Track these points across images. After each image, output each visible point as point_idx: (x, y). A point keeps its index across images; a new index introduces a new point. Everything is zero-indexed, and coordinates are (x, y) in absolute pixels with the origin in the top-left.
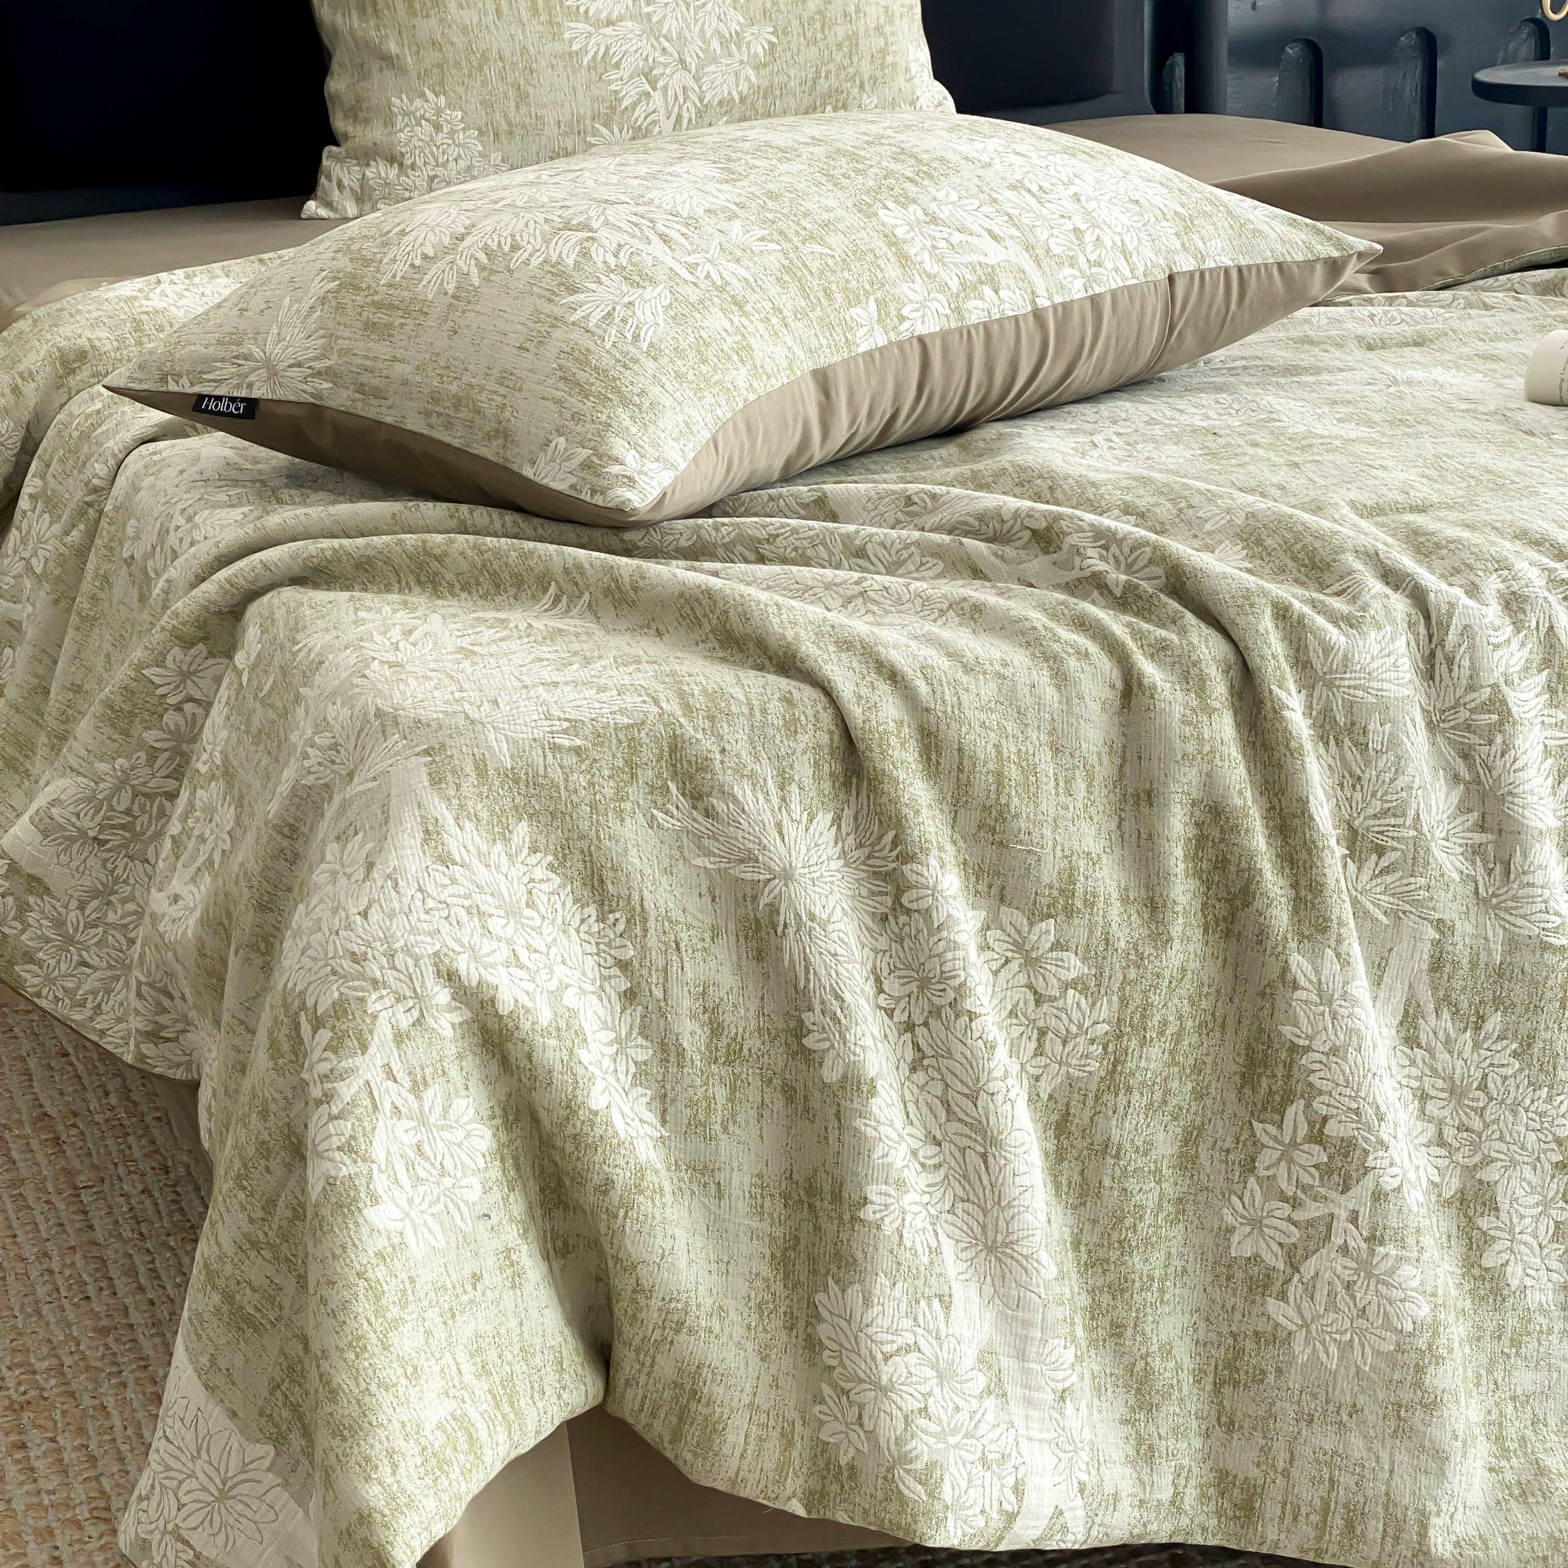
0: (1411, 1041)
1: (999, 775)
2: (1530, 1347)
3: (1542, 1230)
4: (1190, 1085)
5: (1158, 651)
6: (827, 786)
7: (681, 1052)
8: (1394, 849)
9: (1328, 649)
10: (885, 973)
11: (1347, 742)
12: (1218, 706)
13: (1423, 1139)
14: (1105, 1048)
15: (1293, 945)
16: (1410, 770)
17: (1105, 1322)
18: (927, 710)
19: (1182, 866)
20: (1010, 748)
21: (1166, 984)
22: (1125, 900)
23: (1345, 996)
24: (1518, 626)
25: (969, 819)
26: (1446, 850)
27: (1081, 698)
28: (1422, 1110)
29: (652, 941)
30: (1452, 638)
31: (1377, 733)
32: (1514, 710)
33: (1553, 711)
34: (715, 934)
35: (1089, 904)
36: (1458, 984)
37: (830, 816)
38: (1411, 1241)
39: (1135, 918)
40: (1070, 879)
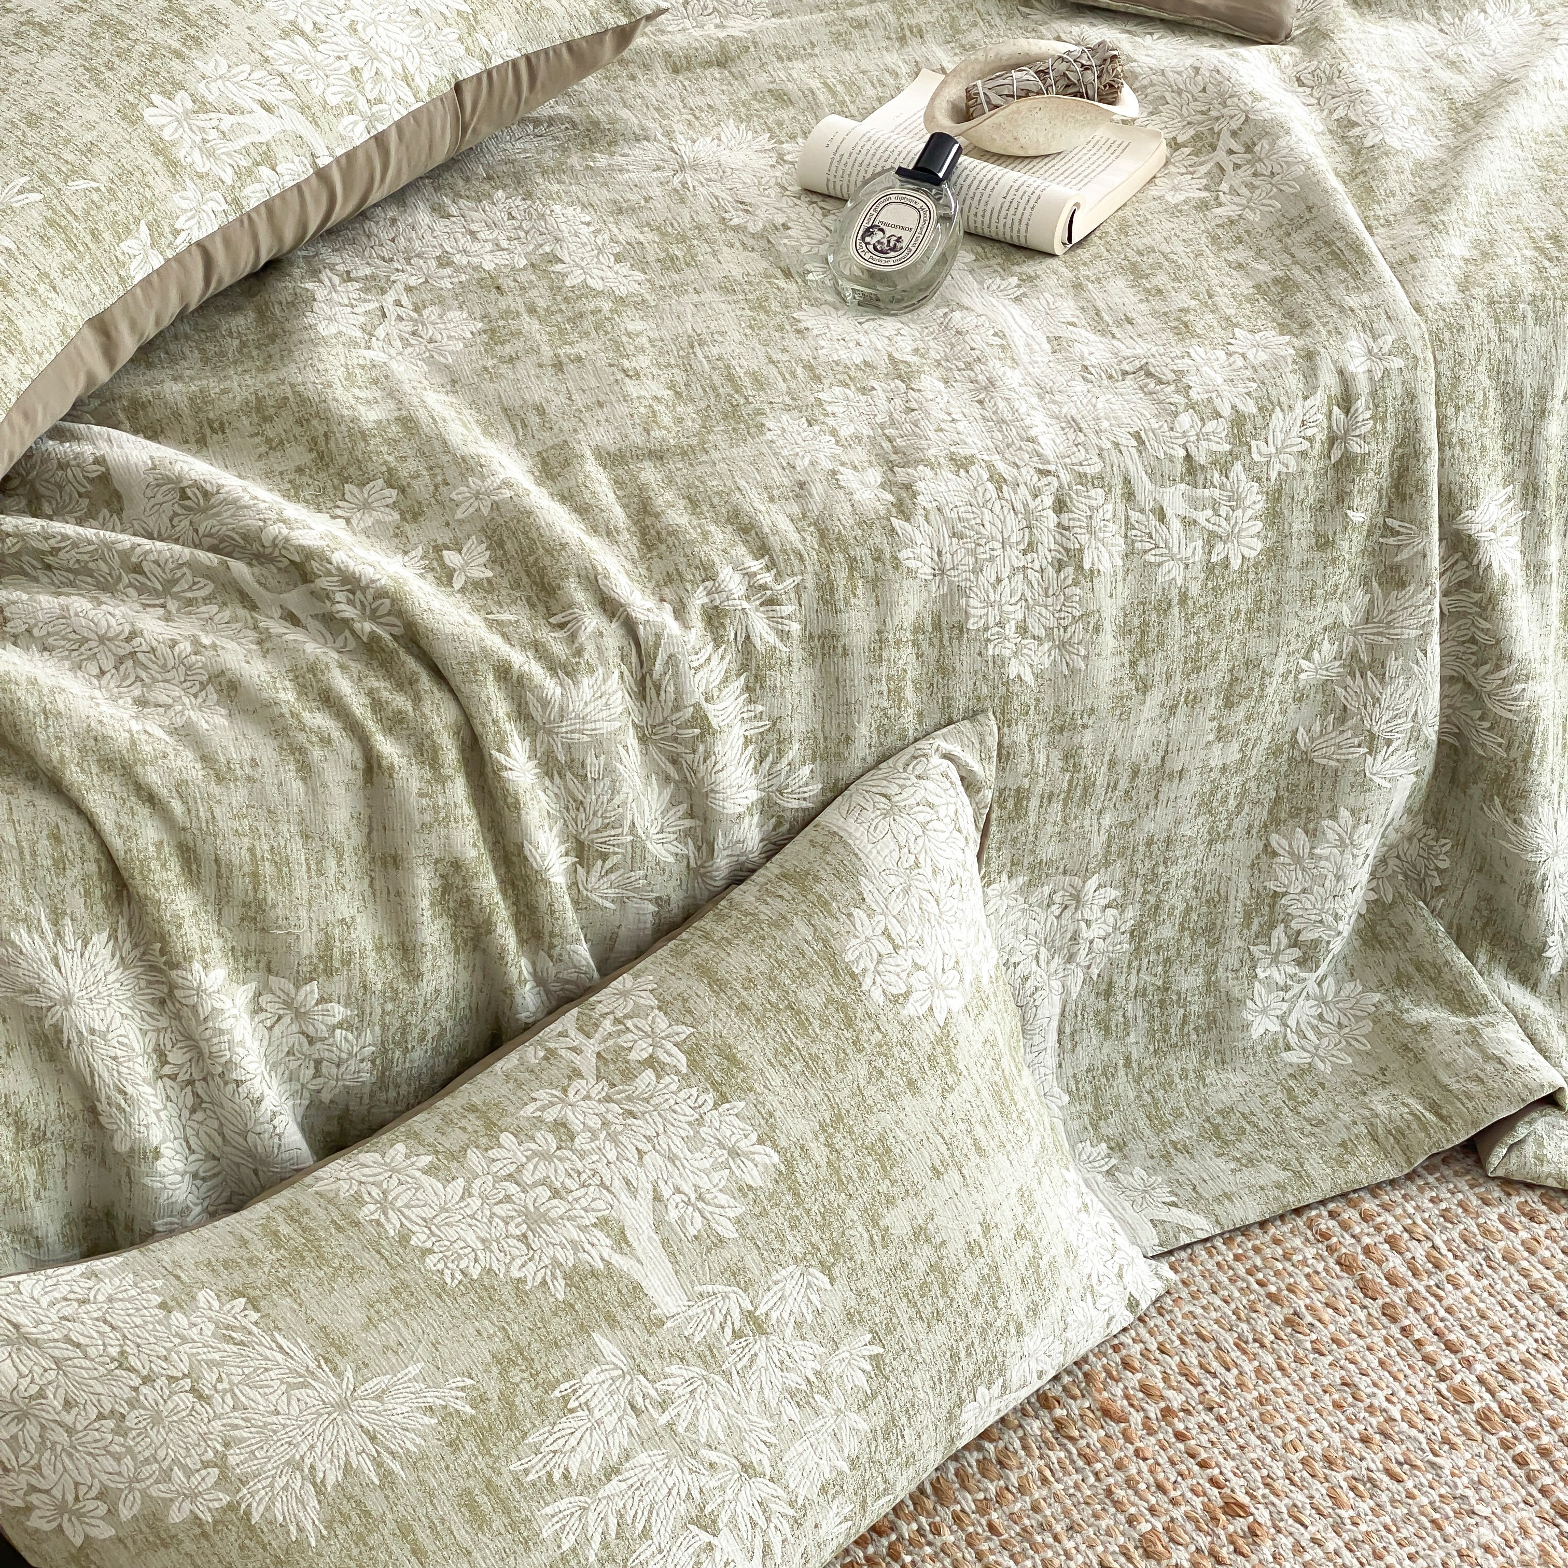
1: (255, 875)
5: (395, 724)
6: (100, 908)
8: (615, 853)
9: (545, 703)
10: (169, 1047)
11: (569, 775)
12: (450, 772)
14: (373, 1062)
16: (625, 790)
18: (184, 829)
19: (428, 914)
20: (263, 847)
21: (421, 1005)
22: (379, 949)
24: (718, 642)
25: (233, 914)
26: (658, 841)
27: (324, 785)
30: (658, 667)
31: (594, 764)
32: (714, 721)
33: (752, 707)
35: (346, 963)
37: (105, 935)
39: (389, 961)
40: (328, 946)
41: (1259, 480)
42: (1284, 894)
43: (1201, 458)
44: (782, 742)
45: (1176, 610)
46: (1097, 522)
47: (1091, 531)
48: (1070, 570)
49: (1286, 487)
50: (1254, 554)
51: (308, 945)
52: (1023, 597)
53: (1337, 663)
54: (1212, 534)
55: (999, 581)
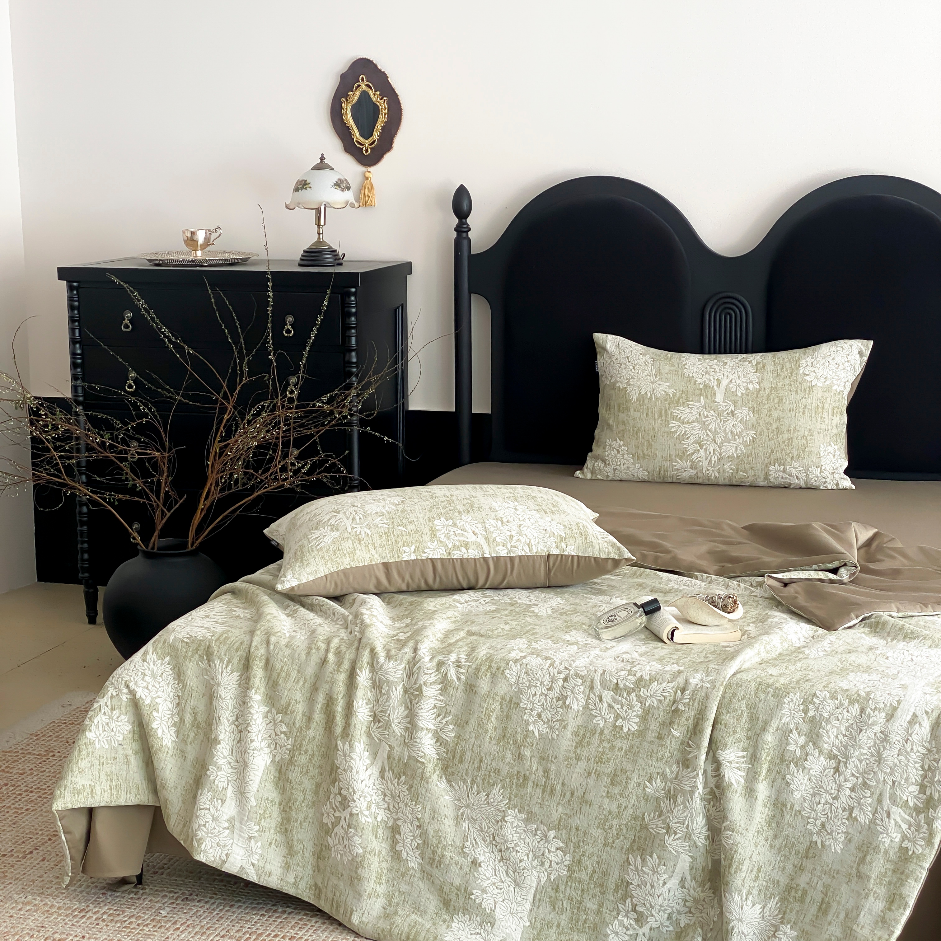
0: (383, 778)
1: (279, 674)
2: (407, 878)
3: (413, 845)
4: (317, 771)
5: (338, 653)
6: (241, 666)
7: (184, 722)
8: (383, 722)
9: (378, 663)
12: (343, 671)
13: (383, 807)
14: (290, 752)
15: (339, 738)
16: (391, 701)
17: (284, 827)
18: (270, 654)
19: (318, 710)
20: (285, 668)
21: (308, 740)
22: (303, 715)
23: (349, 756)
24: (437, 670)
25: (271, 683)
26: (396, 725)
27: (311, 660)
28: (384, 799)
29: (186, 693)
31: (385, 688)
32: (424, 692)
33: (440, 696)
34: (204, 695)
35: (292, 713)
36: (394, 765)
37: (239, 674)
38: (360, 831)
39: (304, 721)
40: (289, 705)
41: (641, 703)
42: (632, 884)
43: (621, 686)
44: (447, 713)
45: (597, 735)
46: (576, 690)
47: (572, 692)
48: (561, 702)
49: (652, 711)
50: (633, 729)
51: (284, 702)
52: (543, 705)
53: (663, 792)
54: (618, 714)
55: (535, 694)
